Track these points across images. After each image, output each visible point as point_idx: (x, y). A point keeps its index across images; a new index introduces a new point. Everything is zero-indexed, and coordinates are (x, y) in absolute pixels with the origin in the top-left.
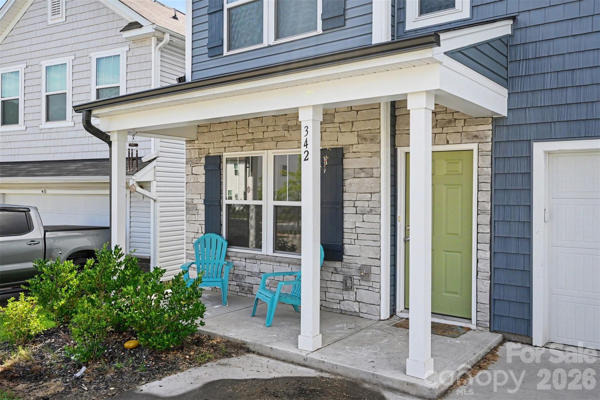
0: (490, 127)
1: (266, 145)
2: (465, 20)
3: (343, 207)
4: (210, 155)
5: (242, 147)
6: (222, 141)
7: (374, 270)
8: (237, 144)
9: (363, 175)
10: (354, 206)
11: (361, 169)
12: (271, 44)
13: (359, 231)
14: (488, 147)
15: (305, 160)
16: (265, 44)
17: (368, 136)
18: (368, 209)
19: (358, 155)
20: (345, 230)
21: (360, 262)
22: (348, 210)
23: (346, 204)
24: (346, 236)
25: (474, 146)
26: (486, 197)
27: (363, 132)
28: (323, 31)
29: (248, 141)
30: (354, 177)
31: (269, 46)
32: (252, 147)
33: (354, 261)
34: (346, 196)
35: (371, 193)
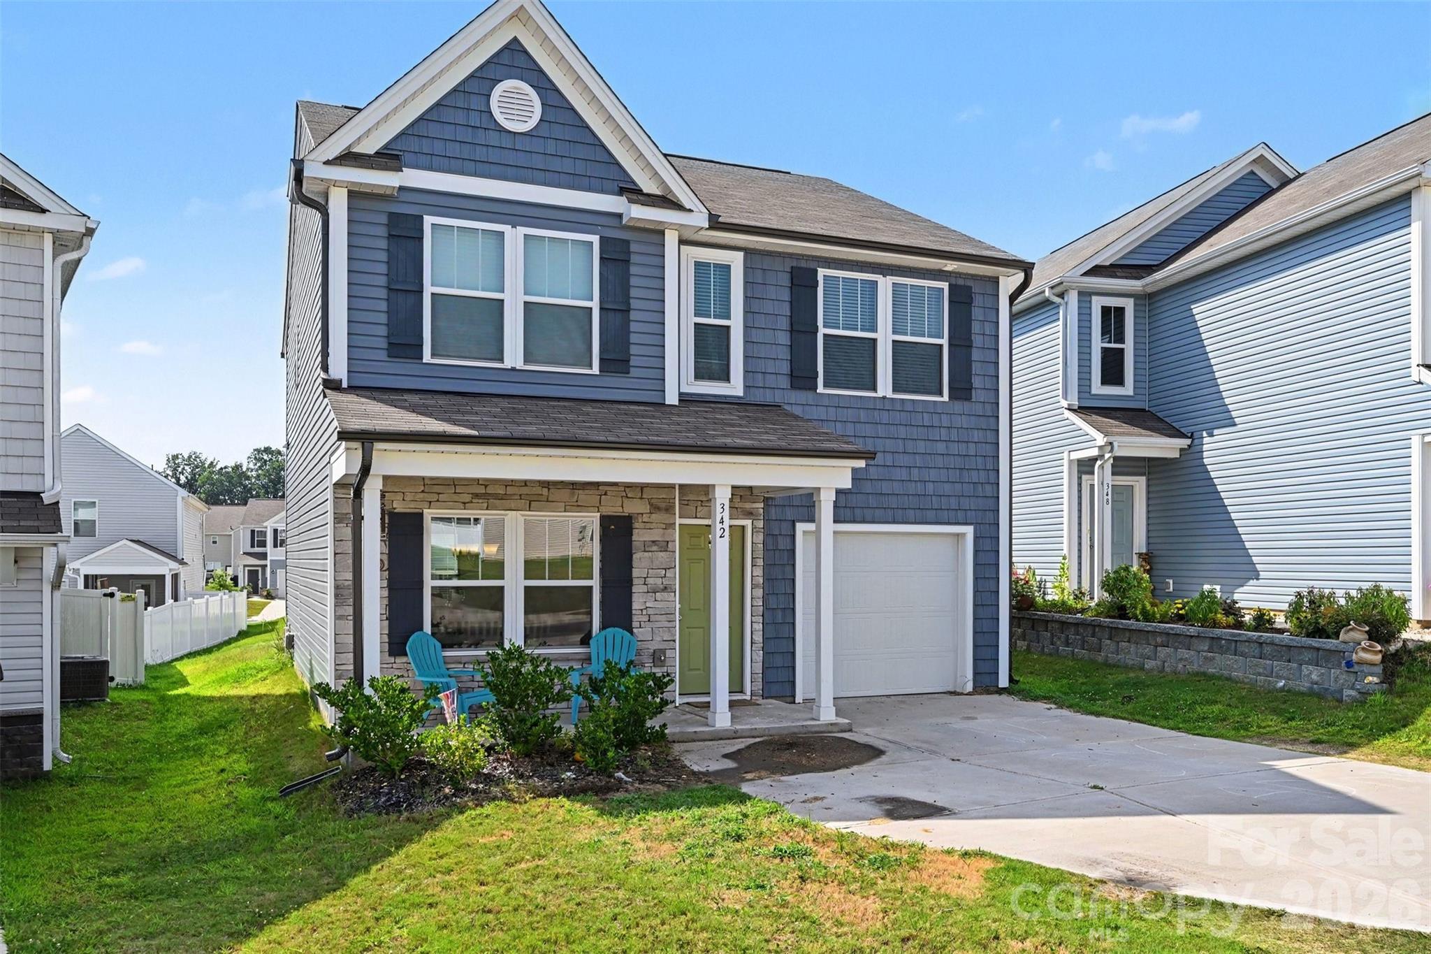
0: (762, 505)
1: (513, 504)
2: (739, 397)
3: (632, 585)
4: (396, 511)
5: (464, 503)
6: (423, 492)
7: (668, 653)
8: (456, 497)
9: (655, 548)
10: (645, 584)
11: (653, 542)
12: (517, 368)
13: (650, 611)
14: (760, 524)
15: (721, 537)
16: (508, 363)
17: (663, 505)
18: (662, 586)
19: (648, 526)
20: (634, 612)
21: (653, 646)
22: (638, 588)
23: (635, 581)
24: (635, 618)
25: (748, 523)
26: (759, 572)
27: (656, 500)
28: (600, 371)
29: (476, 495)
30: (645, 551)
31: (513, 369)
32: (486, 505)
33: (646, 646)
34: (635, 573)
35: (665, 569)
